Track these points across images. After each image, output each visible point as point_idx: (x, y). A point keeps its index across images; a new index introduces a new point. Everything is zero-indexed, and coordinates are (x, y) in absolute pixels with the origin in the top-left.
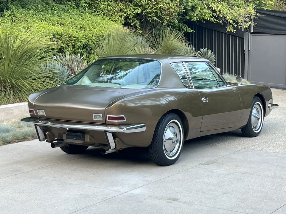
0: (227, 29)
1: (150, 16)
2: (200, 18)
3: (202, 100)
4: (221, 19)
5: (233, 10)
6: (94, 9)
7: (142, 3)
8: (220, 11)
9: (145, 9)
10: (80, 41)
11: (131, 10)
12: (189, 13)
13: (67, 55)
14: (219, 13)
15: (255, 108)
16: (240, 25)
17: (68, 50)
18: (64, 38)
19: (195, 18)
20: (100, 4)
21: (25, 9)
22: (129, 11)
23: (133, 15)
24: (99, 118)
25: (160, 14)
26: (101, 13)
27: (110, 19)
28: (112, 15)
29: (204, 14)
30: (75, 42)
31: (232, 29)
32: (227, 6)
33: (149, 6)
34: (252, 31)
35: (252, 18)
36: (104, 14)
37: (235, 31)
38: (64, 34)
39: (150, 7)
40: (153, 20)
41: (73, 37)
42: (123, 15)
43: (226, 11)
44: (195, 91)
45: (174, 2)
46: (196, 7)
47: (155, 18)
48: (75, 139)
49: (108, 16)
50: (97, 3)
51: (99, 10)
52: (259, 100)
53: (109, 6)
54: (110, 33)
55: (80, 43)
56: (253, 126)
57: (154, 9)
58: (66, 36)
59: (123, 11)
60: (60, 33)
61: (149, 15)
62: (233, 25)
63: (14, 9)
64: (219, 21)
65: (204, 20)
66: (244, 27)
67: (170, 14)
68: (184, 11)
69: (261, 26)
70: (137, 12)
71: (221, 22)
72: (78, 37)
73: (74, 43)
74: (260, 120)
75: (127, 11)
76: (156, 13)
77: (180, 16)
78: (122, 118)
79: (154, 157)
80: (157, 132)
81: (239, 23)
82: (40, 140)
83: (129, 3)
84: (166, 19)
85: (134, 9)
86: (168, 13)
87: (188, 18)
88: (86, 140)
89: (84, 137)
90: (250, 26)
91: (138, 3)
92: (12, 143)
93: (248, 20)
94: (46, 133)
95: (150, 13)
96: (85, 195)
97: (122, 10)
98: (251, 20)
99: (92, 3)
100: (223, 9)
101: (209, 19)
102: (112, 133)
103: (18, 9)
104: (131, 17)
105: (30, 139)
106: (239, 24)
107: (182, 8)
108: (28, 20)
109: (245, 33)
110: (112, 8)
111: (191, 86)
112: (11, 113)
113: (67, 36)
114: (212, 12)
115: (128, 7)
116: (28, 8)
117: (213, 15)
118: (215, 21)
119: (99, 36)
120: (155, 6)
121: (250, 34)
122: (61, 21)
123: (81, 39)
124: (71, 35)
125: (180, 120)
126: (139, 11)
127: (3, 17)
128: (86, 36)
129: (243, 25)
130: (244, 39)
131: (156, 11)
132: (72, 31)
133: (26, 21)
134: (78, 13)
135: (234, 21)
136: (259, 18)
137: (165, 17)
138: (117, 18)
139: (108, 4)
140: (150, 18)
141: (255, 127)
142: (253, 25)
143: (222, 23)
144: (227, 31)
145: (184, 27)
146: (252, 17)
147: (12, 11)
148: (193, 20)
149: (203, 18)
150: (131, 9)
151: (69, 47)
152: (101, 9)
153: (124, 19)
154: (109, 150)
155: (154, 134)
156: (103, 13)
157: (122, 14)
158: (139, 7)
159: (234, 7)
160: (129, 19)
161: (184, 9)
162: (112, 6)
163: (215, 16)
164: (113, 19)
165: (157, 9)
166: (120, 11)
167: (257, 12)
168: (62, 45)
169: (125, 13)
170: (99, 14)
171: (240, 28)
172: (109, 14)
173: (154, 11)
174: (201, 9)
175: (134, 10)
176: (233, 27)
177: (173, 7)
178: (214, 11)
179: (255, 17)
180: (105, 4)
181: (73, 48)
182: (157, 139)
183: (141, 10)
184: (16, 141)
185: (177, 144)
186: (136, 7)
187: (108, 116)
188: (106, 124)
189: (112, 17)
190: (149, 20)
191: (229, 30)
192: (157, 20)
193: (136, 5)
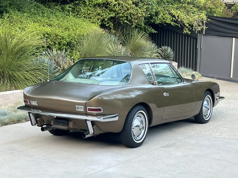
0: (183, 31)
1: (122, 19)
2: (162, 22)
3: (164, 94)
4: (179, 23)
5: (189, 16)
6: (76, 12)
7: (116, 9)
8: (178, 16)
9: (118, 14)
10: (65, 39)
12: (154, 18)
13: (54, 51)
14: (178, 18)
16: (194, 28)
17: (55, 47)
18: (52, 37)
19: (158, 22)
20: (81, 9)
21: (21, 12)
22: (105, 15)
23: (108, 18)
24: (81, 109)
25: (130, 18)
26: (82, 16)
27: (89, 21)
28: (91, 18)
29: (165, 19)
30: (61, 40)
31: (188, 31)
32: (184, 12)
33: (121, 11)
34: (204, 33)
35: (204, 22)
37: (190, 32)
38: (52, 34)
39: (122, 12)
40: (124, 23)
41: (59, 36)
42: (100, 18)
43: (183, 16)
44: (158, 88)
45: (141, 9)
46: (159, 12)
47: (126, 21)
48: (61, 125)
50: (79, 8)
51: (80, 14)
52: (209, 94)
53: (88, 11)
54: (89, 33)
55: (65, 42)
57: (125, 14)
58: (53, 36)
59: (100, 15)
61: (121, 19)
62: (189, 27)
63: (12, 12)
64: (177, 25)
65: (166, 23)
66: (198, 30)
67: (138, 18)
69: (210, 29)
70: (111, 16)
72: (63, 36)
73: (60, 42)
74: (210, 110)
75: (103, 15)
76: (127, 17)
77: (146, 19)
78: (100, 110)
79: (125, 141)
80: (127, 121)
81: (194, 26)
82: (32, 125)
83: (105, 9)
84: (135, 22)
85: (109, 13)
86: (137, 17)
87: (152, 21)
88: (69, 126)
89: (68, 124)
90: (202, 30)
91: (113, 9)
92: (9, 125)
93: (201, 24)
94: (38, 120)
95: (122, 17)
96: (69, 172)
97: (99, 14)
98: (203, 24)
99: (75, 8)
100: (181, 15)
101: (169, 22)
102: (91, 121)
103: (15, 12)
104: (106, 20)
105: (23, 122)
107: (148, 14)
108: (23, 22)
109: (198, 35)
110: (91, 12)
111: (155, 83)
112: (8, 99)
113: (54, 35)
114: (172, 17)
115: (104, 11)
116: (23, 11)
117: (173, 19)
118: (174, 24)
119: (80, 35)
120: (126, 12)
121: (202, 35)
122: (50, 23)
123: (66, 38)
124: (58, 35)
125: (146, 111)
126: (113, 15)
127: (2, 19)
128: (69, 35)
129: (197, 28)
130: (197, 39)
131: (127, 15)
132: (59, 31)
133: (21, 22)
134: (63, 16)
135: (190, 25)
136: (210, 23)
137: (133, 21)
138: (95, 21)
139: (88, 9)
140: (122, 21)
141: (205, 116)
142: (205, 28)
143: (180, 26)
144: (184, 33)
145: (149, 28)
147: (10, 14)
148: (156, 23)
149: (165, 22)
150: (107, 13)
151: (55, 44)
152: (82, 13)
153: (101, 21)
154: (88, 135)
155: (125, 121)
156: (84, 16)
157: (99, 17)
158: (113, 12)
159: (190, 13)
160: (104, 21)
161: (149, 15)
162: (91, 10)
163: (174, 20)
164: (92, 21)
166: (97, 15)
167: (208, 18)
168: (50, 42)
169: (102, 16)
170: (80, 17)
171: (194, 31)
172: (89, 17)
173: (125, 15)
174: (163, 15)
175: (109, 14)
176: (189, 29)
177: (141, 13)
178: (174, 16)
179: (206, 22)
180: (86, 8)
181: (59, 45)
182: (127, 126)
183: (114, 14)
184: (12, 123)
185: (143, 130)
186: (111, 12)
187: (88, 108)
188: (87, 114)
189: (91, 19)
190: (121, 22)
191: (186, 32)
192: (128, 23)
193: (111, 10)
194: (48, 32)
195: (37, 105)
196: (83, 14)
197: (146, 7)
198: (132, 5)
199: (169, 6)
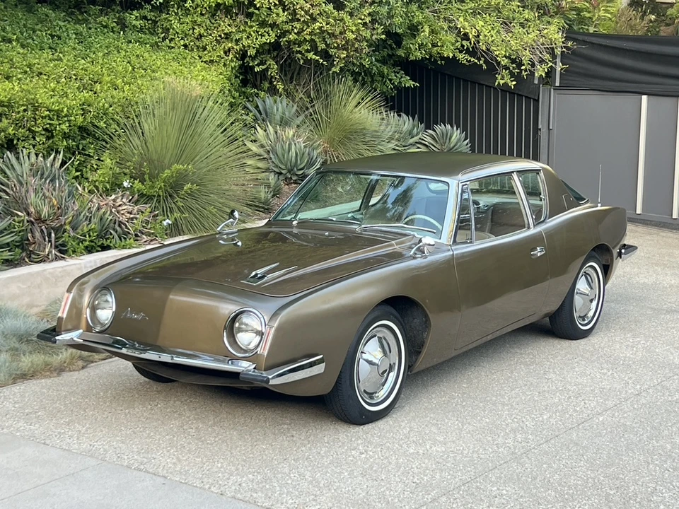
0: (497, 78)
1: (298, 49)
2: (430, 54)
4: (483, 56)
5: (510, 34)
6: (162, 33)
7: (275, 18)
8: (477, 37)
10: (65, 119)
11: (251, 35)
14: (476, 41)
16: (526, 71)
17: (31, 144)
18: (19, 112)
20: (174, 22)
22: (246, 38)
23: (257, 48)
25: (323, 46)
26: (177, 43)
27: (200, 57)
28: (205, 49)
29: (439, 44)
30: (52, 122)
31: (507, 80)
32: (496, 24)
33: (292, 26)
34: (557, 84)
35: (558, 51)
36: (186, 46)
37: (514, 83)
38: (18, 102)
40: (308, 61)
41: (44, 109)
42: (233, 48)
43: (492, 36)
45: (356, 16)
46: (420, 27)
47: (311, 55)
49: (195, 50)
50: (168, 18)
51: (173, 37)
53: (196, 27)
55: (65, 125)
57: (305, 32)
58: (24, 108)
59: (232, 39)
61: (296, 48)
62: (511, 68)
64: (476, 61)
65: (442, 58)
67: (348, 44)
68: (384, 36)
69: (578, 70)
70: (264, 40)
71: (482, 62)
72: (57, 108)
73: (48, 126)
75: (241, 39)
76: (313, 42)
77: (386, 48)
81: (524, 65)
83: (245, 20)
84: (339, 57)
85: (259, 33)
86: (344, 43)
87: (401, 53)
90: (552, 71)
91: (266, 19)
93: (547, 57)
95: (299, 43)
97: (227, 37)
98: (554, 56)
100: (486, 33)
101: (452, 55)
104: (252, 52)
106: (523, 68)
107: (379, 31)
109: (541, 88)
110: (203, 31)
113: (28, 107)
114: (459, 39)
115: (242, 28)
117: (463, 46)
118: (467, 59)
120: (308, 26)
121: (552, 90)
122: (40, 67)
123: (70, 115)
124: (40, 104)
126: (270, 37)
128: (89, 105)
129: (533, 69)
130: (537, 101)
131: (312, 37)
135: (513, 61)
136: (574, 53)
137: (335, 54)
138: (217, 56)
139: (195, 22)
140: (299, 55)
142: (558, 69)
143: (484, 65)
144: (496, 84)
145: (393, 74)
146: (556, 50)
148: (412, 58)
149: (438, 53)
150: (252, 33)
151: (34, 135)
152: (177, 33)
153: (236, 57)
156: (182, 42)
157: (230, 45)
158: (270, 29)
159: (514, 26)
160: (248, 56)
161: (382, 34)
162: (204, 25)
163: (468, 48)
164: (207, 59)
165: (311, 34)
166: (223, 39)
167: (567, 38)
168: (12, 129)
169: (237, 43)
170: (173, 45)
171: (525, 77)
172: (199, 47)
173: (308, 38)
174: (432, 31)
176: (512, 74)
177: (354, 29)
178: (466, 37)
179: (564, 50)
180: (187, 20)
183: (274, 35)
186: (263, 28)
189: (206, 52)
190: (298, 59)
191: (502, 82)
192: (318, 60)
193: (263, 24)
196: (180, 36)
197: (371, 10)
198: (324, 5)
199: (450, 6)
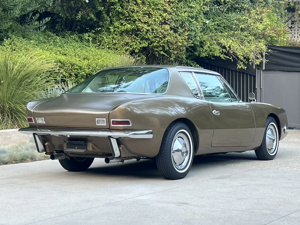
0: (237, 66)
1: (157, 50)
2: (209, 54)
3: (213, 112)
4: (232, 56)
5: (243, 46)
6: (98, 43)
7: (149, 36)
8: (229, 47)
9: (152, 42)
10: (83, 70)
11: (137, 44)
12: (198, 49)
13: (69, 85)
14: (229, 49)
15: (269, 129)
16: (251, 62)
17: (70, 80)
18: (66, 67)
19: (204, 54)
20: (104, 38)
21: (26, 39)
22: (135, 45)
23: (139, 49)
24: (103, 123)
25: (168, 48)
26: (105, 47)
27: (115, 53)
28: (117, 49)
29: (213, 50)
30: (78, 71)
31: (242, 66)
32: (237, 42)
33: (155, 40)
34: (264, 69)
35: (264, 54)
37: (246, 67)
38: (66, 63)
39: (157, 40)
40: (160, 55)
41: (76, 66)
42: (129, 49)
43: (236, 46)
44: (206, 103)
45: (182, 36)
46: (204, 42)
47: (162, 52)
48: (77, 149)
49: (113, 50)
50: (101, 36)
51: (103, 44)
52: (274, 121)
53: (114, 40)
54: (115, 64)
55: (83, 73)
56: (268, 149)
57: (161, 42)
58: (68, 65)
59: (129, 45)
60: (63, 61)
61: (156, 49)
62: (244, 61)
63: (15, 38)
64: (229, 58)
65: (214, 56)
66: (256, 64)
67: (178, 48)
68: (193, 45)
69: (272, 62)
70: (143, 45)
71: (231, 58)
72: (81, 65)
73: (77, 73)
74: (275, 142)
75: (133, 45)
76: (163, 47)
77: (188, 52)
78: (128, 123)
79: (162, 169)
80: (165, 141)
81: (250, 59)
82: (39, 151)
83: (135, 37)
84: (174, 54)
85: (140, 42)
86: (176, 47)
87: (197, 53)
88: (88, 149)
89: (86, 145)
90: (261, 63)
91: (145, 36)
92: (9, 164)
93: (259, 56)
94: (46, 144)
95: (157, 47)
96: (87, 200)
97: (127, 44)
98: (262, 56)
99: (96, 37)
100: (234, 45)
101: (218, 55)
102: (116, 139)
103: (18, 39)
104: (137, 51)
105: (28, 161)
106: (250, 60)
107: (191, 43)
108: (29, 49)
109: (256, 71)
110: (117, 41)
111: (201, 97)
113: (70, 65)
114: (222, 49)
115: (133, 40)
116: (29, 39)
117: (223, 51)
118: (225, 57)
119: (103, 66)
120: (162, 40)
121: (262, 71)
122: (63, 52)
123: (84, 69)
124: (74, 64)
125: (190, 131)
126: (145, 44)
127: (2, 46)
128: (89, 66)
129: (254, 61)
130: (255, 76)
131: (163, 44)
132: (76, 60)
133: (27, 49)
134: (81, 46)
135: (245, 58)
136: (271, 55)
137: (172, 52)
138: (122, 53)
139: (113, 38)
140: (157, 53)
141: (270, 150)
142: (264, 62)
143: (232, 60)
144: (238, 68)
145: (192, 63)
146: (263, 54)
147: (13, 41)
148: (201, 56)
149: (212, 54)
150: (138, 43)
151: (71, 76)
152: (105, 42)
153: (130, 53)
154: (113, 159)
155: (161, 143)
156: (108, 46)
157: (128, 48)
158: (145, 41)
159: (245, 43)
160: (135, 53)
161: (192, 44)
162: (117, 39)
163: (225, 52)
164: (118, 53)
165: (164, 43)
166: (125, 45)
167: (269, 48)
168: (64, 73)
169: (131, 47)
170: (103, 48)
171: (251, 65)
172: (114, 48)
173: (161, 44)
174: (210, 45)
175: (140, 44)
176: (244, 64)
177: (181, 41)
178: (224, 47)
179: (266, 53)
180: (110, 37)
181: (76, 78)
182: (164, 149)
183: (147, 43)
184: (14, 162)
185: (187, 157)
186: (142, 40)
187: (112, 120)
188: (110, 129)
189: (117, 51)
190: (156, 54)
191: (240, 67)
192: (165, 55)
193: (142, 39)
194: (61, 60)
195: (45, 123)
196: (107, 44)
197: (188, 34)
198: (169, 30)
199: (217, 34)
